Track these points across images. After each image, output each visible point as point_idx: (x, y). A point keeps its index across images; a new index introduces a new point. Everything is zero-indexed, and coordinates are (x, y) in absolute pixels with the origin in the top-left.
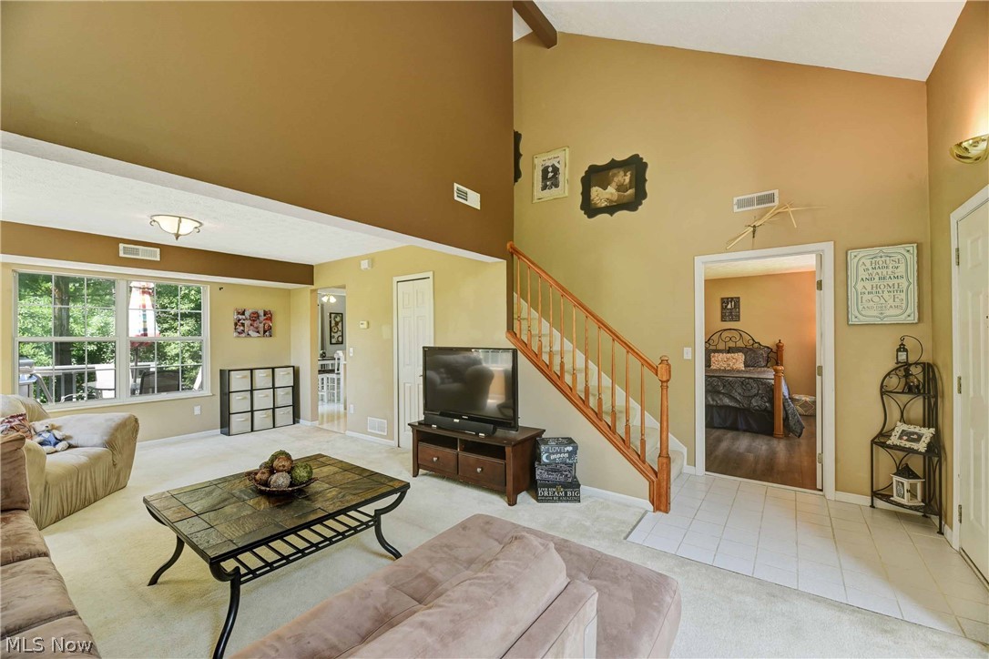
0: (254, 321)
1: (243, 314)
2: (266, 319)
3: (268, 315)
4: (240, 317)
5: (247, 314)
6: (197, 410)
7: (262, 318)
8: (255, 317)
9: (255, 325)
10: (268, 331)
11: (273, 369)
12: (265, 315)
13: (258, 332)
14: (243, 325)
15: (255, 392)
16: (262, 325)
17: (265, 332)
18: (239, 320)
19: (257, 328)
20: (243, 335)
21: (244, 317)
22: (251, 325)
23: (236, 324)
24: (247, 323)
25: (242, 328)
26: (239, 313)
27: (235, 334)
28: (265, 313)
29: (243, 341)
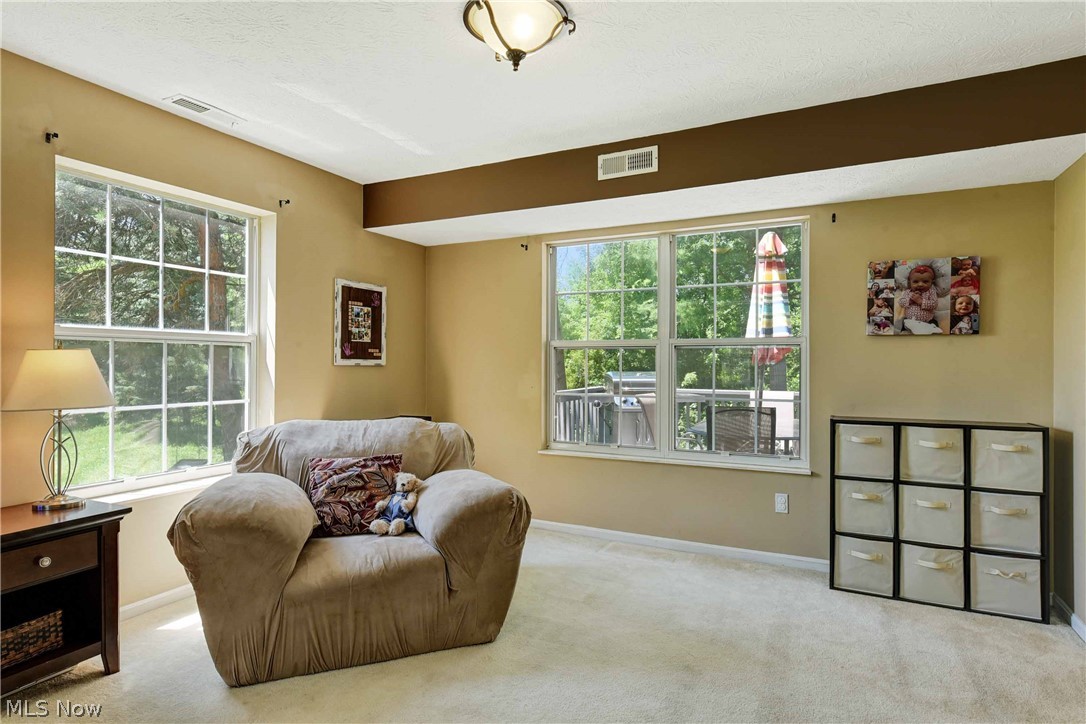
0: (921, 290)
1: (890, 273)
2: (961, 283)
3: (970, 273)
4: (882, 283)
5: (901, 273)
6: (780, 503)
7: (947, 281)
8: (925, 278)
9: (924, 302)
10: (969, 319)
11: (967, 430)
12: (955, 272)
13: (934, 321)
14: (889, 303)
15: (905, 490)
16: (946, 301)
17: (955, 320)
18: (878, 292)
19: (930, 310)
20: (890, 331)
21: (891, 283)
22: (913, 302)
23: (871, 303)
24: (900, 298)
25: (885, 312)
26: (877, 274)
27: (870, 329)
28: (957, 266)
29: (893, 350)
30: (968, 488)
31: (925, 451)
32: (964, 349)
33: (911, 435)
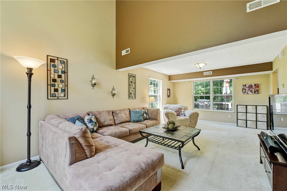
0: (250, 88)
1: (245, 86)
2: (256, 87)
3: (257, 86)
4: (244, 87)
5: (247, 86)
6: (229, 116)
7: (254, 87)
8: (251, 86)
9: (250, 90)
10: (257, 92)
11: (256, 106)
12: (255, 86)
13: (252, 92)
14: (245, 90)
15: (247, 114)
16: (253, 90)
17: (255, 92)
18: (244, 89)
19: (251, 91)
20: (245, 93)
21: (246, 87)
22: (249, 90)
23: (243, 90)
24: (247, 89)
25: (245, 91)
26: (243, 86)
27: (243, 93)
28: (255, 85)
29: (246, 95)
30: (256, 113)
31: (250, 109)
32: (256, 96)
33: (248, 107)
